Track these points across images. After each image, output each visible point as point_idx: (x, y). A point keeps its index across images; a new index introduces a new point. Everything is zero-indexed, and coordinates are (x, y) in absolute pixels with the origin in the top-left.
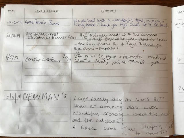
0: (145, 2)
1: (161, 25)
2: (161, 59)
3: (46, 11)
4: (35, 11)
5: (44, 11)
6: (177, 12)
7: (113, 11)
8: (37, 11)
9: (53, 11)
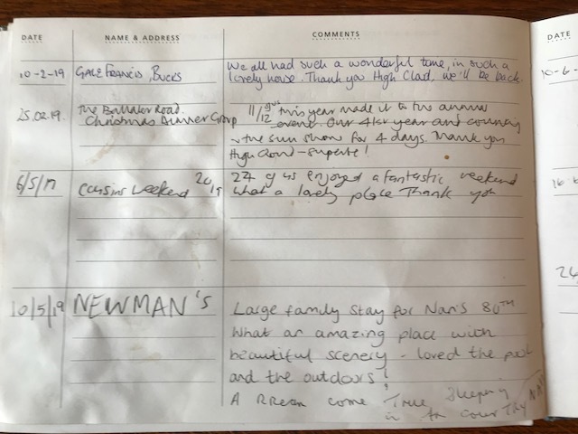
0: (449, 5)
1: (500, 78)
2: (501, 181)
3: (140, 38)
4: (107, 38)
5: (136, 38)
6: (550, 37)
7: (350, 34)
8: (114, 38)
9: (163, 37)
